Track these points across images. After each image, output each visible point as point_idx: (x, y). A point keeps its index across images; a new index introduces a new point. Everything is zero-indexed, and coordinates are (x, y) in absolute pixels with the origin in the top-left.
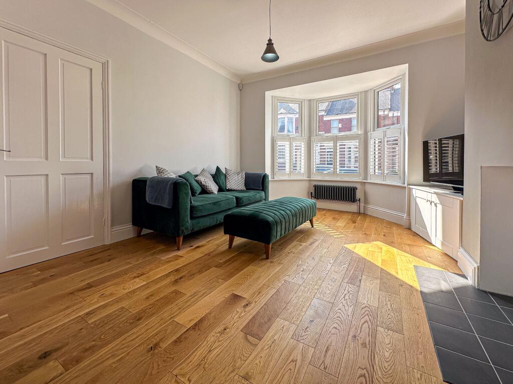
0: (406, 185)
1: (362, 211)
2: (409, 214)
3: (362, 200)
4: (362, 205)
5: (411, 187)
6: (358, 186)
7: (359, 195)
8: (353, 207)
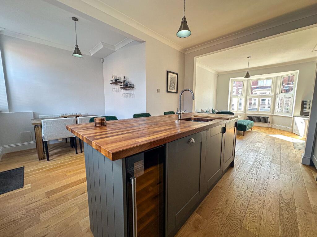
0: (292, 116)
1: (270, 127)
2: (292, 127)
3: (271, 122)
4: (270, 124)
5: (294, 117)
6: (269, 117)
7: (269, 120)
8: (266, 125)
